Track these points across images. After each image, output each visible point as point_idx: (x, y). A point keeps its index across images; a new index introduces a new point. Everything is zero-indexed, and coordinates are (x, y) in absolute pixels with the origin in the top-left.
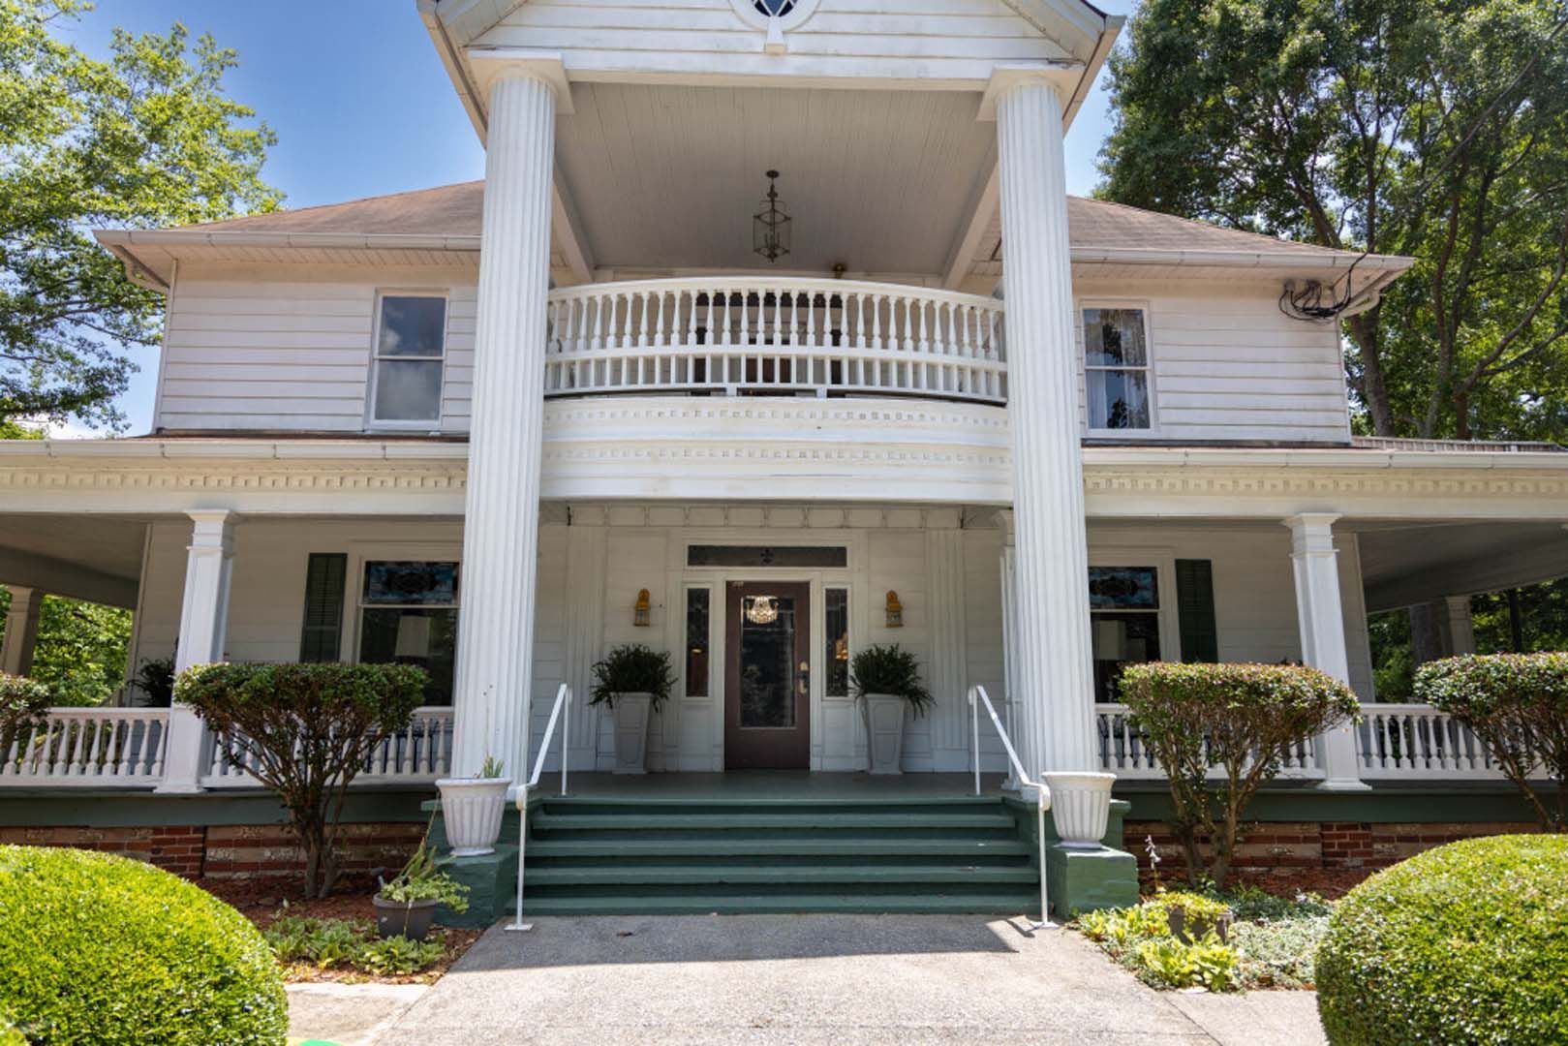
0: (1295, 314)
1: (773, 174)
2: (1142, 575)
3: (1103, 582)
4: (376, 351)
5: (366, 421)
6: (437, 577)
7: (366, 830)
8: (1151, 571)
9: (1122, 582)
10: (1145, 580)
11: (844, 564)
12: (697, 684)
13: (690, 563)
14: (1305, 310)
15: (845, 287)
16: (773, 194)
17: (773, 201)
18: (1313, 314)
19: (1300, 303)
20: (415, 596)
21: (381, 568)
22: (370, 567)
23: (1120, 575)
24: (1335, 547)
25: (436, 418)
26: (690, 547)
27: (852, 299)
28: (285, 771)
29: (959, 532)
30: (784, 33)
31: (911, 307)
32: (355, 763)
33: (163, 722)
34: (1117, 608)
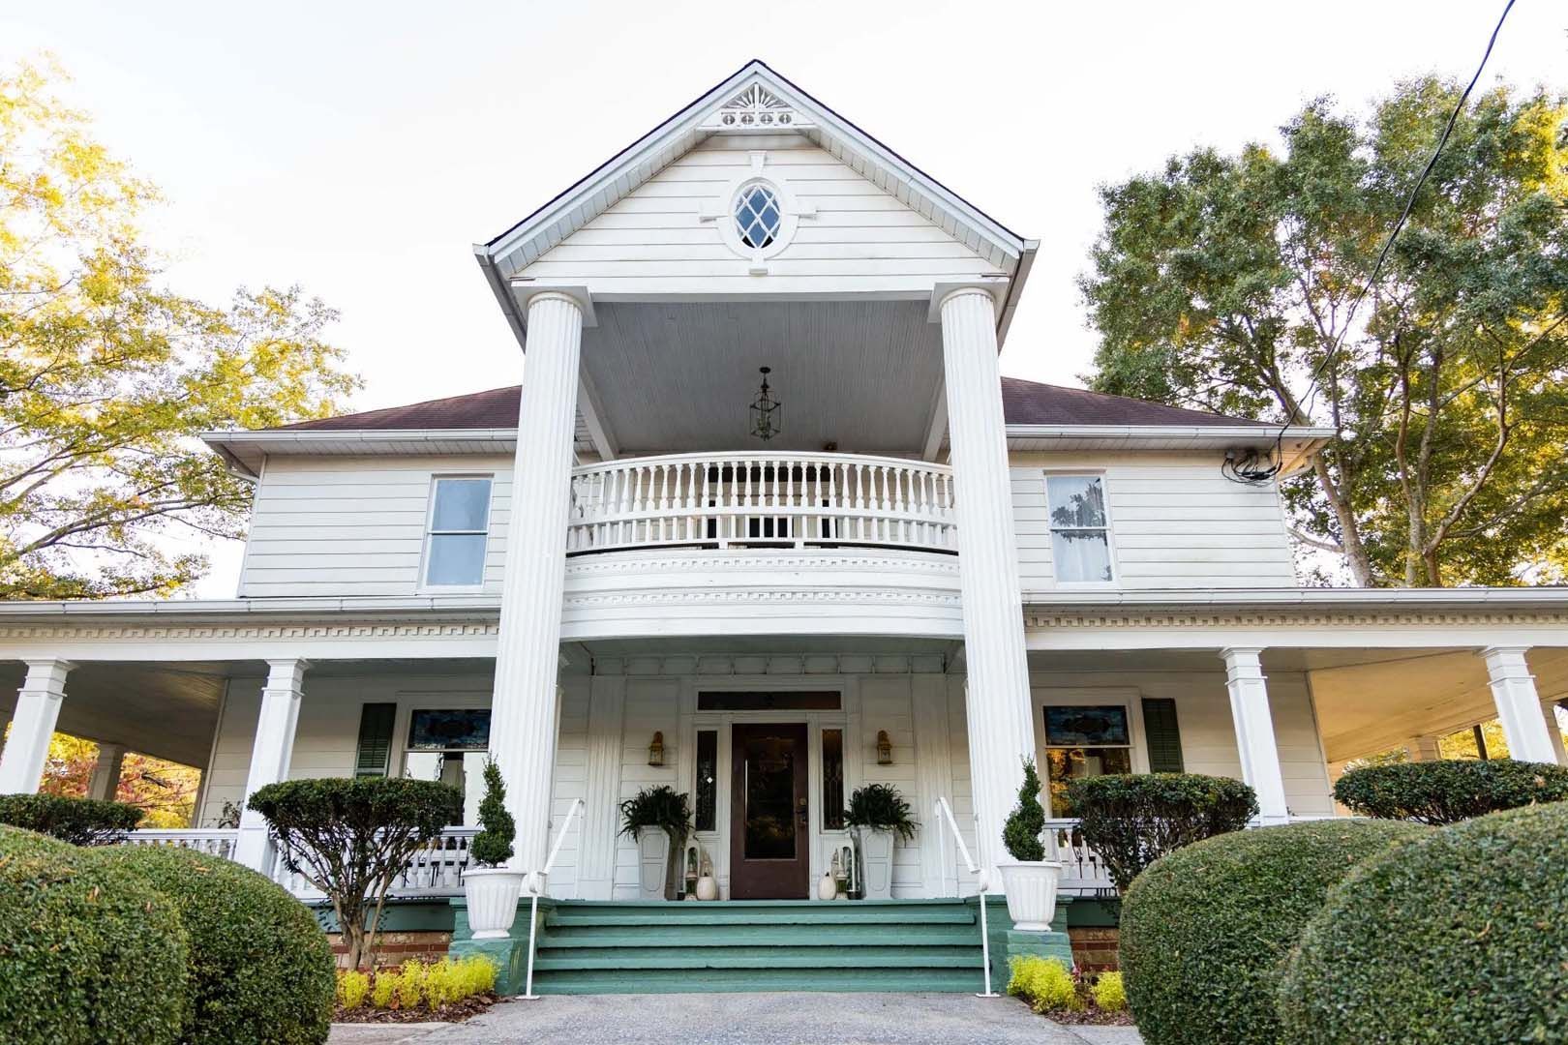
0: (1237, 478)
1: (765, 370)
2: (1112, 714)
3: (1077, 720)
4: (430, 526)
5: (419, 586)
6: (475, 724)
7: (401, 938)
8: (1121, 710)
9: (1094, 720)
10: (1116, 719)
11: (838, 707)
12: (706, 821)
13: (700, 708)
14: (1244, 474)
15: (832, 459)
16: (765, 387)
17: (765, 391)
18: (1251, 478)
19: (1241, 469)
20: (455, 741)
21: (426, 716)
22: (417, 715)
23: (1091, 714)
24: (1263, 673)
25: (480, 583)
26: (700, 693)
27: (838, 468)
28: (334, 874)
29: (942, 676)
30: (765, 260)
31: (876, 473)
32: (395, 867)
33: (232, 842)
34: (1092, 744)
